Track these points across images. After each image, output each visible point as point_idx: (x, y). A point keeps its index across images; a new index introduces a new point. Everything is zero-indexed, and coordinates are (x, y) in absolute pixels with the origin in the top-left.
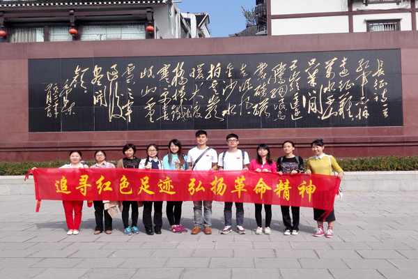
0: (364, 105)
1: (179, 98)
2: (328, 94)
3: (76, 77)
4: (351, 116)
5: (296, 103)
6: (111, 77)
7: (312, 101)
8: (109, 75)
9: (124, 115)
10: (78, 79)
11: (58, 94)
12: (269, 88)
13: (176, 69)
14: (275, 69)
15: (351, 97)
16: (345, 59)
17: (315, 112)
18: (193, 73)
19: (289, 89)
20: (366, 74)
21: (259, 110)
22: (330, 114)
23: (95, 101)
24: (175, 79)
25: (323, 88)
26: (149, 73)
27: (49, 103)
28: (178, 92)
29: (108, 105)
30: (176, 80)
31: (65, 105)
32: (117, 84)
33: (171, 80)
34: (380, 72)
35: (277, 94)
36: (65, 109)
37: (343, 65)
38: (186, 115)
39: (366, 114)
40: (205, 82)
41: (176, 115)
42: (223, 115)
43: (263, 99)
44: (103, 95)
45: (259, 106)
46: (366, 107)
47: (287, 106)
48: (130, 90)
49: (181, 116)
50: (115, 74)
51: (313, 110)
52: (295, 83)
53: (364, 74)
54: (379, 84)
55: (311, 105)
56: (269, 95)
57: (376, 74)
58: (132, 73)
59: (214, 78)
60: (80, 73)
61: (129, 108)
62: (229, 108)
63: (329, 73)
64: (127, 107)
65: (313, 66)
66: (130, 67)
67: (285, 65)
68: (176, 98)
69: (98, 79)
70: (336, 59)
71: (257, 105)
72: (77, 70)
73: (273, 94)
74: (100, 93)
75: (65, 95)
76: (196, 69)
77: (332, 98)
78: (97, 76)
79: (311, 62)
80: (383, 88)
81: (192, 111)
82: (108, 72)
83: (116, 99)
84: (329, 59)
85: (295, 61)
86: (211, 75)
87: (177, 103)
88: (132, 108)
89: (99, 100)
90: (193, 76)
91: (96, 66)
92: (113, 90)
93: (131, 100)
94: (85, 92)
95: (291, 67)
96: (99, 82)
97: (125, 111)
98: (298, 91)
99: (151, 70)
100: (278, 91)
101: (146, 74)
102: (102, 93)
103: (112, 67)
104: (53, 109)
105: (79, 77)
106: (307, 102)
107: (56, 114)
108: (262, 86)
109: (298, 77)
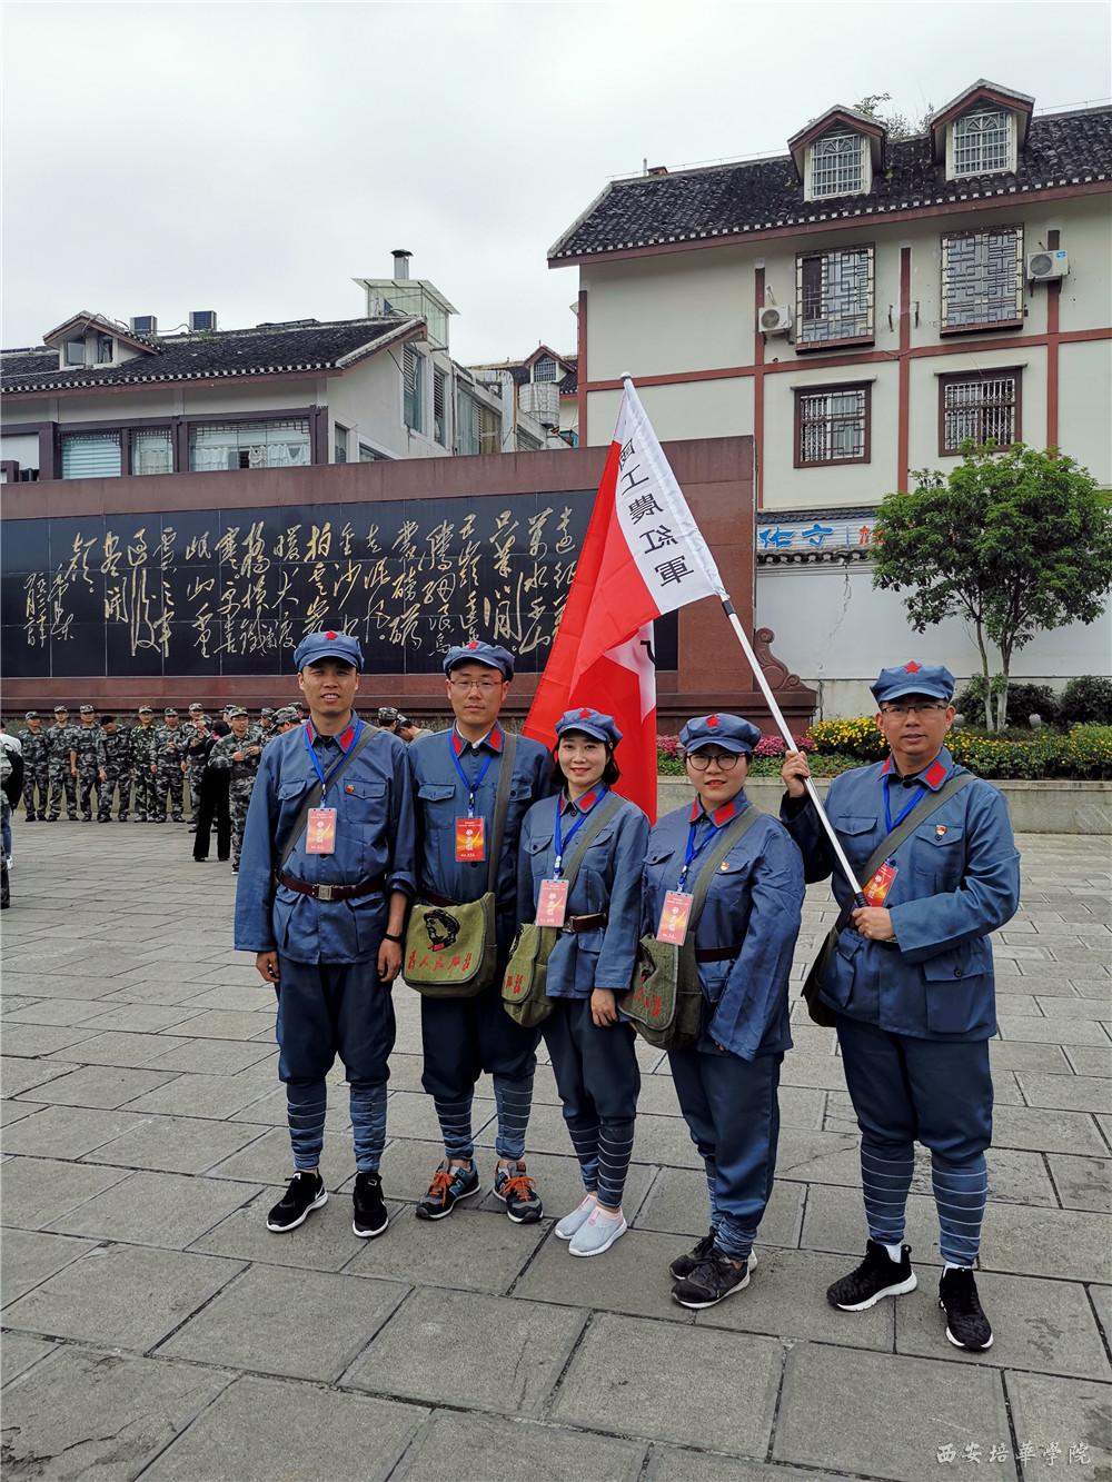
1: (254, 602)
2: (533, 593)
3: (75, 559)
5: (471, 616)
6: (135, 557)
7: (502, 611)
8: (132, 552)
9: (156, 642)
10: (79, 563)
11: (45, 596)
12: (422, 579)
13: (250, 540)
14: (433, 536)
16: (568, 511)
17: (508, 637)
18: (281, 546)
19: (458, 584)
21: (401, 631)
22: (536, 642)
23: (108, 611)
24: (248, 559)
25: (524, 580)
26: (202, 549)
27: (31, 614)
28: (252, 591)
29: (130, 621)
30: (251, 561)
31: (57, 620)
32: (144, 572)
33: (239, 564)
35: (435, 594)
36: (57, 628)
37: (563, 525)
38: (267, 642)
40: (303, 567)
41: (249, 643)
43: (410, 604)
44: (121, 597)
45: (402, 621)
47: (455, 623)
48: (168, 586)
49: (258, 643)
50: (141, 550)
51: (502, 631)
52: (469, 568)
55: (500, 619)
56: (420, 596)
58: (171, 547)
59: (319, 557)
60: (83, 549)
61: (165, 625)
62: (346, 627)
63: (535, 545)
64: (161, 626)
65: (506, 528)
66: (167, 534)
67: (451, 527)
68: (248, 605)
69: (113, 560)
70: (549, 511)
71: (397, 620)
72: (77, 544)
73: (429, 595)
74: (116, 593)
76: (286, 536)
77: (540, 605)
78: (110, 556)
79: (501, 520)
81: (277, 632)
82: (129, 547)
83: (143, 605)
84: (537, 511)
85: (471, 518)
86: (313, 552)
87: (250, 614)
88: (171, 627)
89: (115, 609)
90: (281, 555)
91: (109, 534)
92: (138, 586)
93: (170, 609)
94: (91, 591)
95: (463, 531)
96: (114, 568)
97: (159, 633)
98: (474, 588)
99: (204, 541)
100: (438, 586)
101: (196, 549)
102: (121, 592)
103: (137, 536)
104: (36, 628)
105: (81, 558)
106: (493, 611)
107: (42, 638)
108: (407, 576)
109: (475, 555)
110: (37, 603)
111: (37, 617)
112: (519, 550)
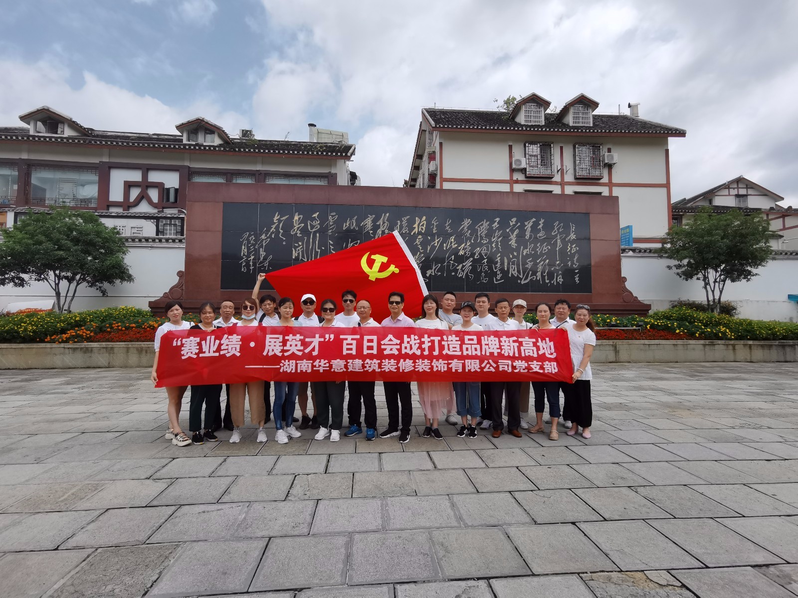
0: (558, 270)
2: (528, 256)
3: (274, 226)
4: (547, 281)
5: (498, 265)
6: (312, 227)
7: (513, 264)
8: (310, 224)
10: (277, 228)
11: (254, 245)
12: (473, 246)
13: (381, 222)
14: (479, 227)
15: (547, 261)
16: (542, 221)
17: (516, 276)
18: (398, 226)
19: (491, 250)
20: (560, 238)
21: (463, 271)
22: (529, 278)
23: (294, 255)
24: (379, 232)
25: (523, 250)
26: (353, 225)
27: (244, 255)
29: (308, 260)
31: (262, 259)
32: (318, 235)
33: (375, 233)
34: (573, 236)
35: (480, 254)
36: (261, 263)
37: (540, 226)
39: (560, 280)
40: (410, 237)
42: (428, 275)
43: (467, 258)
44: (303, 248)
45: (463, 266)
46: (560, 272)
47: (490, 268)
48: (332, 243)
50: (317, 223)
51: (513, 273)
52: (497, 242)
53: (558, 237)
54: (571, 248)
55: (512, 267)
56: (473, 255)
57: (569, 238)
58: (334, 223)
59: (419, 233)
60: (279, 221)
62: (434, 268)
63: (528, 234)
65: (514, 225)
66: (332, 216)
67: (488, 223)
69: (298, 228)
70: (534, 220)
71: (461, 265)
72: (276, 218)
73: (477, 254)
74: (299, 246)
75: (262, 246)
76: (401, 221)
77: (530, 261)
78: (297, 226)
79: (512, 222)
80: (575, 253)
82: (309, 221)
83: (316, 253)
84: (529, 219)
85: (498, 219)
86: (416, 230)
89: (299, 254)
90: (399, 230)
91: (297, 214)
92: (314, 242)
94: (284, 243)
95: (493, 225)
96: (298, 232)
98: (500, 252)
99: (354, 221)
100: (482, 250)
101: (350, 224)
102: (303, 244)
103: (314, 216)
104: (248, 262)
105: (278, 226)
106: (508, 264)
107: (252, 268)
108: (465, 245)
109: (499, 237)
110: (248, 249)
111: (248, 256)
112: (520, 236)
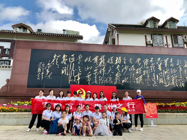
1: (102, 72)
2: (167, 74)
3: (54, 60)
4: (177, 86)
5: (154, 78)
6: (71, 60)
7: (161, 78)
9: (76, 80)
11: (44, 68)
12: (142, 70)
13: (101, 59)
14: (144, 61)
15: (176, 76)
16: (172, 59)
17: (163, 83)
19: (151, 72)
20: (181, 66)
21: (139, 81)
22: (169, 84)
23: (63, 72)
25: (165, 71)
27: (39, 72)
28: (102, 70)
29: (69, 75)
30: (101, 63)
31: (47, 74)
32: (73, 64)
33: (98, 64)
36: (47, 76)
37: (171, 61)
38: (105, 82)
39: (183, 85)
40: (114, 65)
41: (101, 81)
42: (123, 82)
43: (140, 75)
45: (139, 79)
46: (183, 82)
47: (151, 79)
48: (79, 67)
49: (103, 82)
50: (73, 59)
51: (161, 82)
52: (153, 68)
54: (186, 71)
56: (142, 74)
57: (185, 66)
58: (81, 59)
59: (118, 64)
62: (125, 79)
63: (166, 65)
64: (77, 76)
66: (80, 56)
67: (148, 60)
69: (65, 61)
70: (168, 59)
71: (137, 78)
72: (55, 56)
73: (144, 73)
74: (65, 68)
75: (48, 68)
76: (110, 59)
77: (168, 77)
78: (64, 60)
79: (158, 59)
81: (108, 79)
82: (70, 58)
83: (73, 72)
84: (165, 58)
85: (152, 58)
86: (117, 62)
87: (101, 75)
88: (80, 77)
89: (65, 72)
90: (109, 62)
91: (64, 55)
92: (72, 67)
93: (80, 73)
94: (58, 67)
95: (151, 61)
97: (77, 78)
98: (154, 72)
99: (90, 58)
100: (146, 72)
101: (88, 60)
102: (67, 68)
103: (72, 56)
104: (40, 75)
105: (56, 60)
106: (159, 78)
107: (42, 78)
108: (139, 69)
109: (154, 66)
110: (41, 69)
111: (41, 73)
112: (163, 66)
